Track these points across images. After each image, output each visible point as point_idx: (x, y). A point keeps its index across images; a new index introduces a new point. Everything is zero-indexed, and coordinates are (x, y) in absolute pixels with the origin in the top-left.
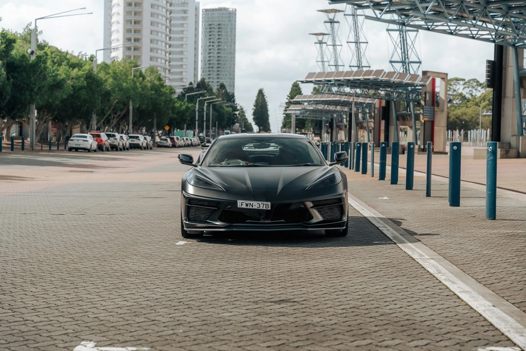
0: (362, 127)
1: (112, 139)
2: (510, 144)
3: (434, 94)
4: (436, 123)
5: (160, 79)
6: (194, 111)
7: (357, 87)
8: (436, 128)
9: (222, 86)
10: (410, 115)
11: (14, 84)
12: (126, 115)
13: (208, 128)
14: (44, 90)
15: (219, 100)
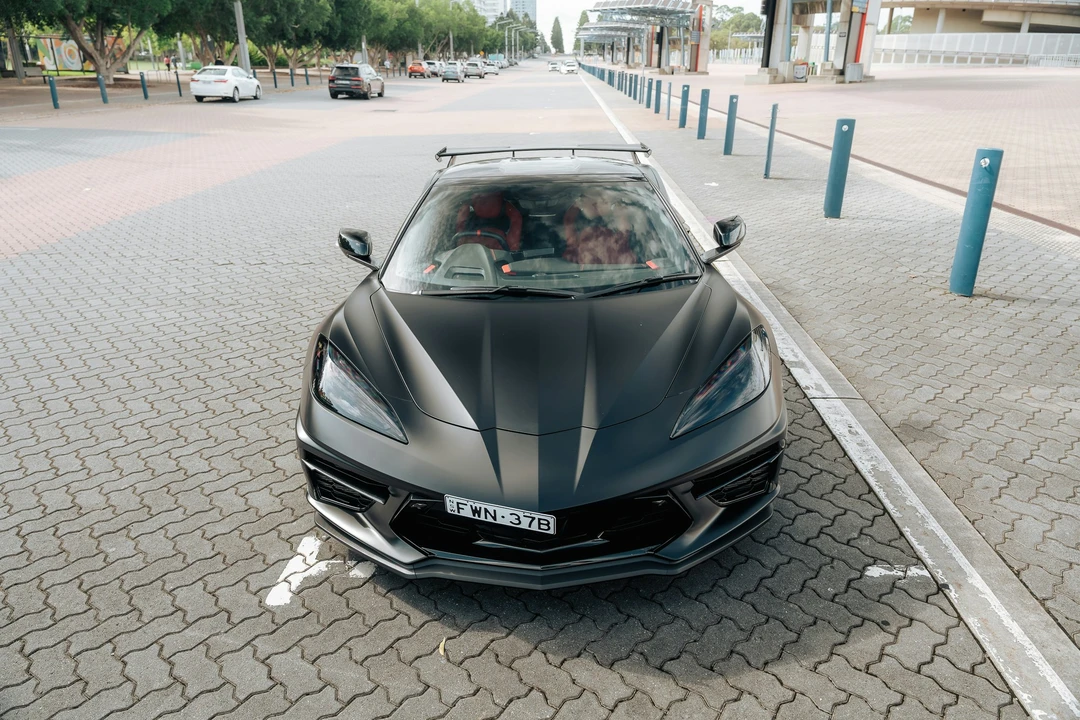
0: (637, 50)
1: (432, 66)
2: (777, 70)
3: (700, 21)
4: (701, 47)
5: (474, 11)
6: (504, 38)
7: (635, 15)
8: (700, 52)
9: (526, 15)
10: (680, 40)
11: (342, 18)
12: (448, 44)
13: (515, 51)
14: (370, 23)
15: (523, 28)
